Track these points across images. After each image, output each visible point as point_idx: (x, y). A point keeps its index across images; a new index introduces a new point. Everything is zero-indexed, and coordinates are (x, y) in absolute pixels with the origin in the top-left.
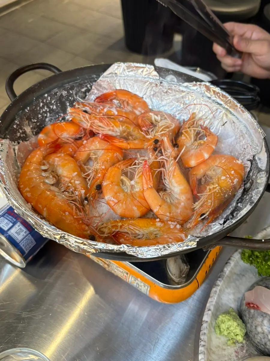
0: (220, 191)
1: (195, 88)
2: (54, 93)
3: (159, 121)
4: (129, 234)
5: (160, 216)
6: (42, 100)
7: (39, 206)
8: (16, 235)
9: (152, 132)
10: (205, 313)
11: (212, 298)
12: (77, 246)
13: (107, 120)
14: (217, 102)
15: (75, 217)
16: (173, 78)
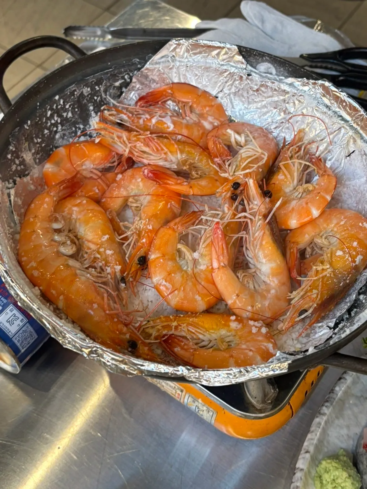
0: (332, 276)
1: (306, 88)
2: (70, 92)
3: (242, 144)
4: (188, 340)
5: (237, 311)
6: (50, 106)
7: (52, 293)
8: (7, 325)
9: (230, 168)
10: (300, 457)
11: (313, 434)
12: (114, 364)
13: (156, 142)
14: (341, 116)
15: (107, 312)
16: (270, 68)
